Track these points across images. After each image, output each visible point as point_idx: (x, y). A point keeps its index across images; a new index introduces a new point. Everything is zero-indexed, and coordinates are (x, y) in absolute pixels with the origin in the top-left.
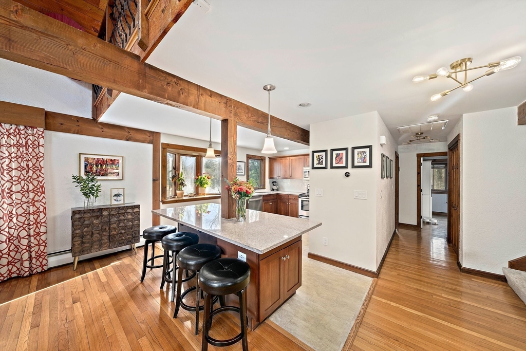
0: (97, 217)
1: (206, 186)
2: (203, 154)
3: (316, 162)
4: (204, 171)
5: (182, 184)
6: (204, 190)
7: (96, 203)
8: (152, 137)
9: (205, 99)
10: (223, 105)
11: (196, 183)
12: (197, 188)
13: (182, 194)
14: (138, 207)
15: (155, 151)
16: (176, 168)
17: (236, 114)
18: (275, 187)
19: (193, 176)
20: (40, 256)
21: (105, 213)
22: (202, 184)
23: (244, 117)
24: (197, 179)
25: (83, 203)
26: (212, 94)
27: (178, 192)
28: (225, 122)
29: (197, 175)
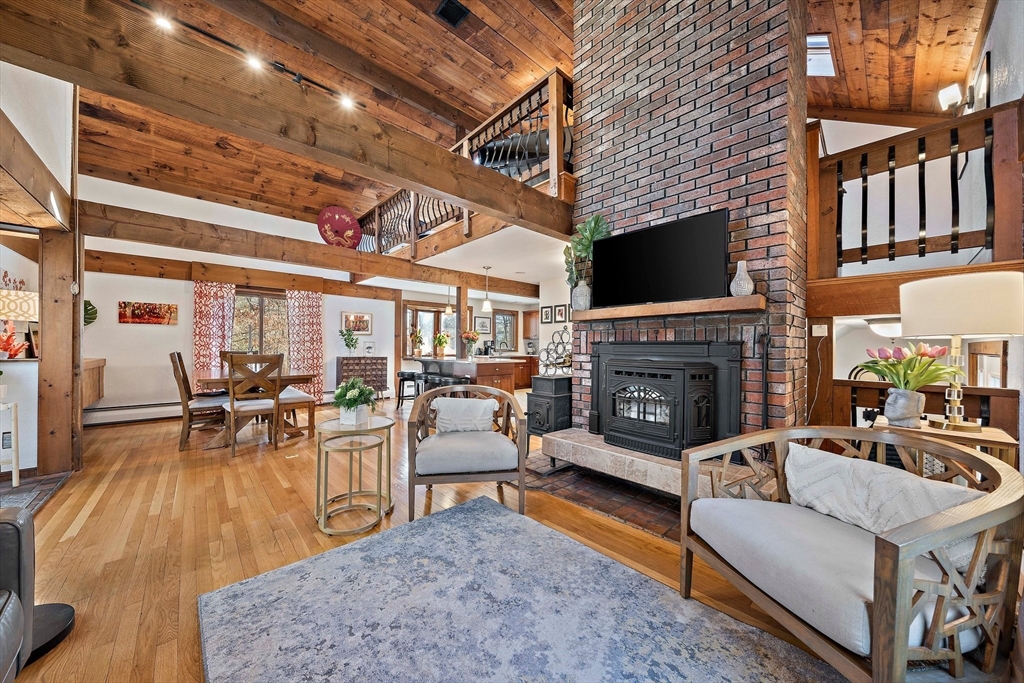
0: (357, 364)
1: (444, 344)
2: (442, 309)
3: (544, 317)
4: (442, 329)
5: (420, 342)
6: (442, 350)
7: (355, 353)
8: (395, 294)
9: (446, 276)
10: (457, 278)
11: (434, 342)
12: (435, 348)
13: (420, 352)
14: (386, 358)
15: (398, 308)
16: (414, 325)
17: (467, 282)
18: (530, 350)
19: (430, 334)
20: (319, 392)
21: (363, 361)
22: (440, 343)
23: (474, 284)
24: (435, 338)
25: (346, 353)
26: (450, 271)
27: (415, 350)
28: (459, 288)
29: (435, 334)
